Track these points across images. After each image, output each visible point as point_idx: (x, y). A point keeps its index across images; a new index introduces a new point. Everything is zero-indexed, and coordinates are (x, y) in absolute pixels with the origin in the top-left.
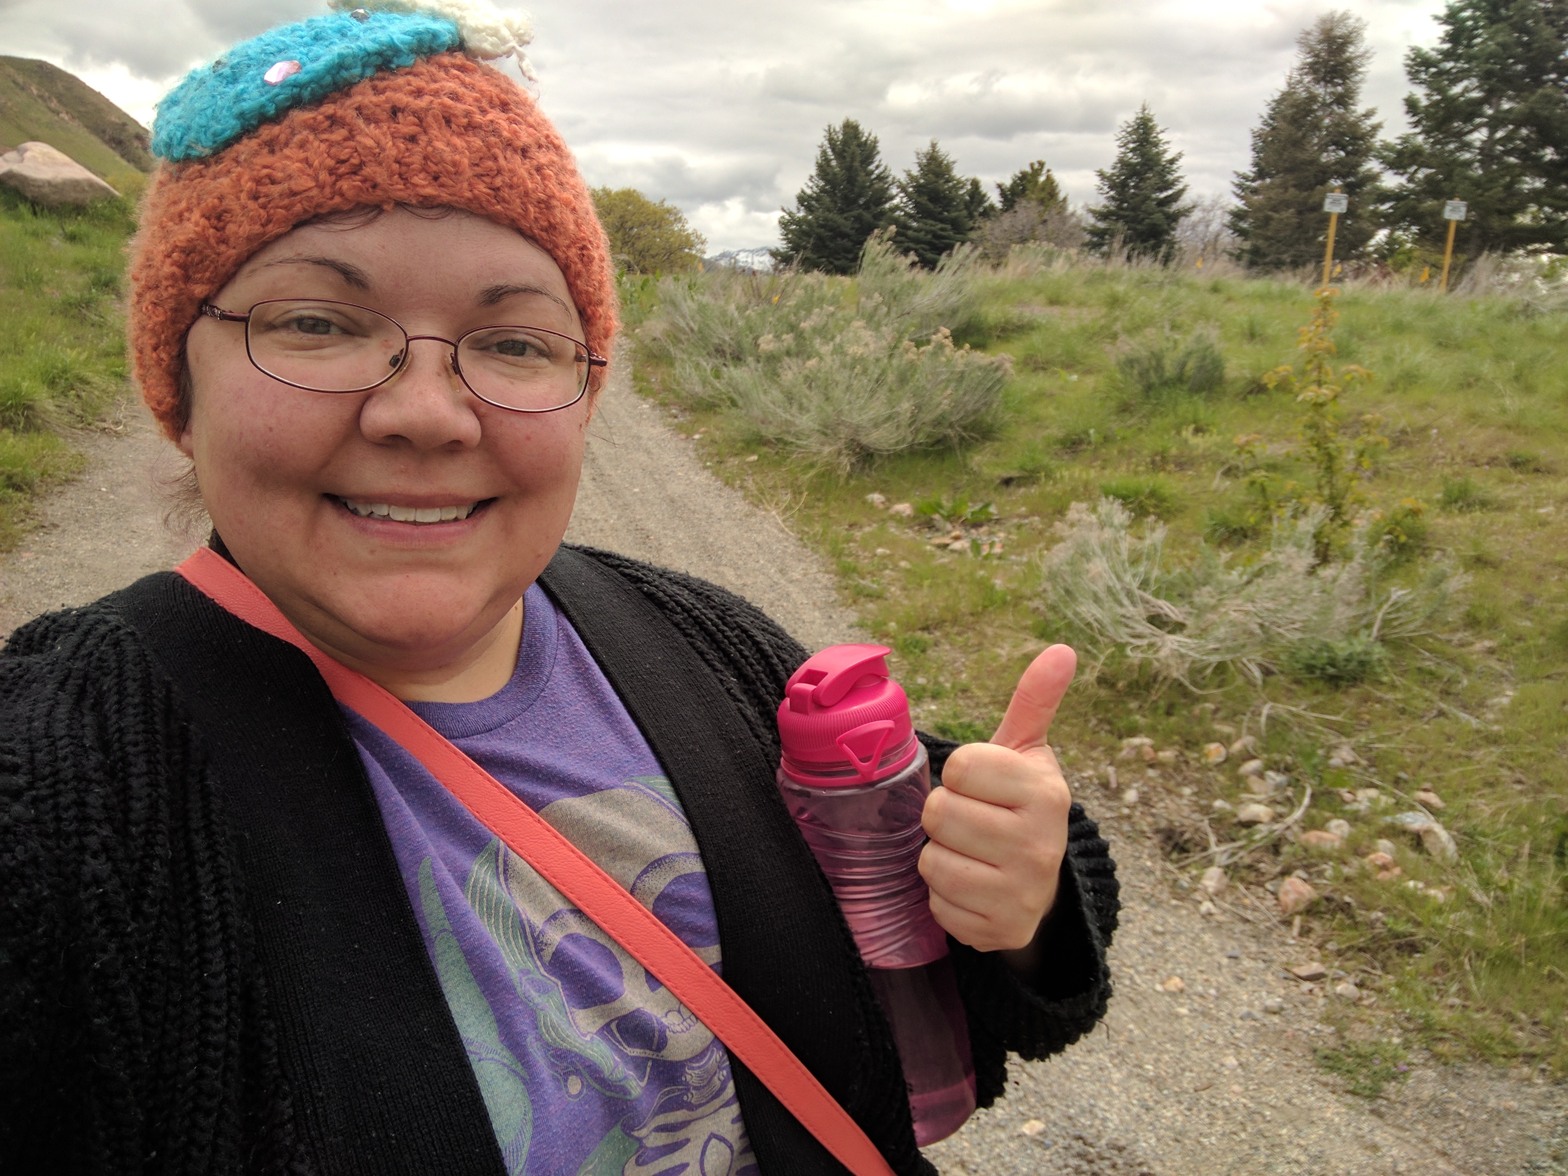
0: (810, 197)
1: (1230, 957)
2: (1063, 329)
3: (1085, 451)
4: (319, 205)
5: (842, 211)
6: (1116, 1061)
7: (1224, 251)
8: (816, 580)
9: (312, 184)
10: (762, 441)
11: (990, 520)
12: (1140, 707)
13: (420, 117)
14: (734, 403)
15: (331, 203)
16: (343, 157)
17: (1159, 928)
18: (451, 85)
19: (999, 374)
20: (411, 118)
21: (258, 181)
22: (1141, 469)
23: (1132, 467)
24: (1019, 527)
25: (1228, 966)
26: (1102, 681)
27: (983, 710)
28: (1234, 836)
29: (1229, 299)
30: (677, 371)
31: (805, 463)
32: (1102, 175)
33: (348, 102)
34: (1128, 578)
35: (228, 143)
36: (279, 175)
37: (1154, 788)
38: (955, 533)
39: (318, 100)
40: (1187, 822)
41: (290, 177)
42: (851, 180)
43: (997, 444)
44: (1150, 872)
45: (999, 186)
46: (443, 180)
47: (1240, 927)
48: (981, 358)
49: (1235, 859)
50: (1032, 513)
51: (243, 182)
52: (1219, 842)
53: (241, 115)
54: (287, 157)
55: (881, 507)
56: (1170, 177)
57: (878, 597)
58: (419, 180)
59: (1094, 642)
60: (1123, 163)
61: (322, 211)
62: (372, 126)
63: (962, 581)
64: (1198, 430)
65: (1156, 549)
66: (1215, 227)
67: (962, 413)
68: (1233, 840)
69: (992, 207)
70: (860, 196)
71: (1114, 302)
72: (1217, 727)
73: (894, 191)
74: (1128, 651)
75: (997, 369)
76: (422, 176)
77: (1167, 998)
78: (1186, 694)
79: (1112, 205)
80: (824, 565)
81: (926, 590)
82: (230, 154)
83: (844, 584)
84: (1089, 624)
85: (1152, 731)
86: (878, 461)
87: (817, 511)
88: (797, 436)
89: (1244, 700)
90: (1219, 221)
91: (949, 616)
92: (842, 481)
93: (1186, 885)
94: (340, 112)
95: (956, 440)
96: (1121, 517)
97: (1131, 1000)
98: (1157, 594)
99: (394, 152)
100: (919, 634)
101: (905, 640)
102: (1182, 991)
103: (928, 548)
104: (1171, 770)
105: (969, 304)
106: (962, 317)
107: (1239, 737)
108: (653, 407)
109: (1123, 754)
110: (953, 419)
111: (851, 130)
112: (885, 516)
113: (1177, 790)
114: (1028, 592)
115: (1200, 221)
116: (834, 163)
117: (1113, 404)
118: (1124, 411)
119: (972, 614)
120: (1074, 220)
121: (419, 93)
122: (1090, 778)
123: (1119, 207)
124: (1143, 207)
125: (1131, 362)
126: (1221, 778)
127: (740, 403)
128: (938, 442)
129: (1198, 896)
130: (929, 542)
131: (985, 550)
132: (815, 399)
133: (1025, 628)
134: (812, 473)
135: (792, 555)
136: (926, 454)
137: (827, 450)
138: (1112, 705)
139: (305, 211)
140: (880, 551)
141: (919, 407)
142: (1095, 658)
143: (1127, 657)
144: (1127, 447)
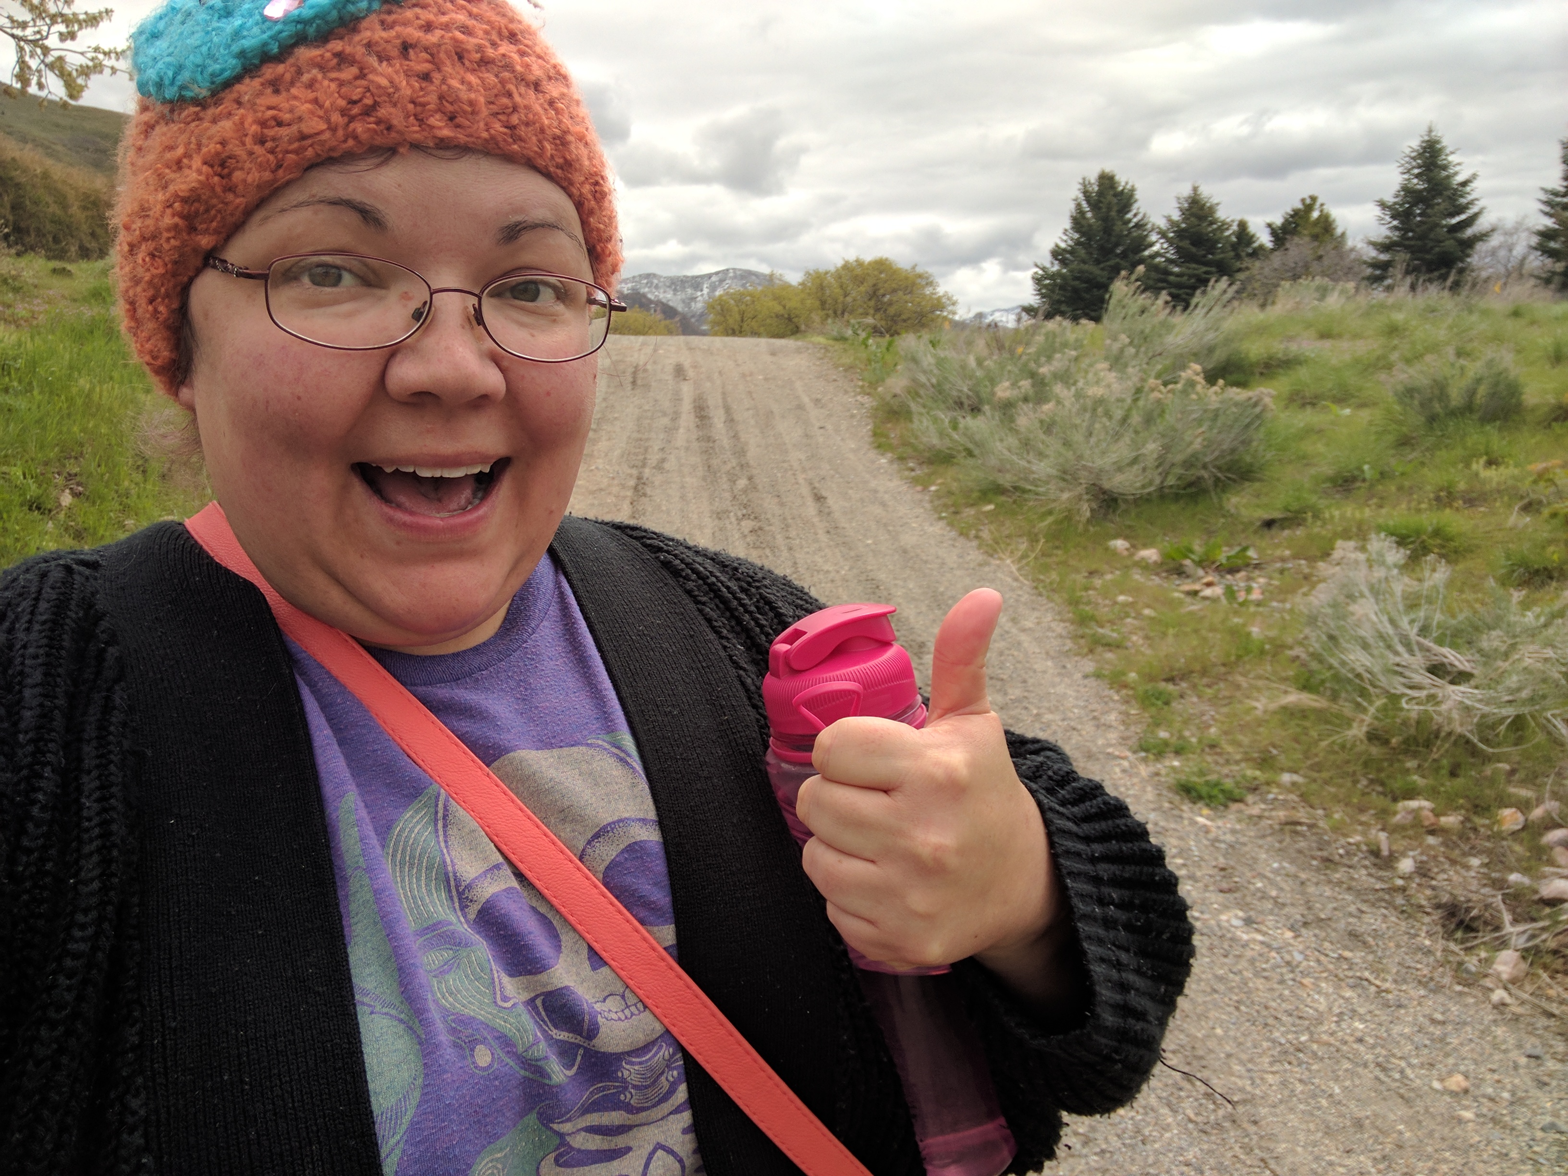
0: (1064, 250)
1: (1529, 1056)
2: (1334, 361)
3: (1359, 488)
4: (332, 149)
5: (1098, 262)
6: (1381, 1166)
7: (1532, 275)
8: (1050, 629)
9: (323, 126)
10: (999, 490)
11: (1248, 565)
12: (1419, 766)
13: (432, 52)
14: (970, 454)
15: (345, 146)
16: (355, 98)
17: (1439, 1017)
18: (461, 17)
19: (1258, 410)
20: (424, 55)
21: (263, 124)
22: (1423, 506)
23: (1413, 504)
24: (1282, 572)
25: (1527, 1066)
26: (1373, 736)
27: (1235, 768)
28: (1534, 914)
29: (1533, 323)
30: (916, 425)
31: (1043, 510)
32: (1383, 205)
33: (357, 38)
34: (1404, 622)
35: (228, 84)
36: (287, 117)
37: (1435, 857)
38: (1209, 579)
39: (324, 37)
40: (1475, 897)
41: (300, 119)
42: (1107, 230)
43: (1257, 485)
44: (1429, 952)
45: (1269, 225)
46: (460, 120)
47: (1543, 1022)
48: (1237, 394)
49: (1537, 941)
50: (1296, 557)
51: (246, 125)
52: (1516, 921)
53: (242, 54)
54: (295, 98)
55: (1126, 553)
56: (1463, 201)
57: (1118, 647)
58: (436, 121)
59: (1363, 693)
60: (1407, 190)
61: (335, 154)
62: (385, 64)
63: (1212, 629)
64: (1490, 463)
65: (1438, 592)
66: (1519, 250)
67: (1216, 453)
68: (1533, 920)
69: (1261, 247)
70: (1117, 245)
71: (1393, 330)
72: (1512, 790)
73: (1154, 237)
74: (1404, 704)
75: (1255, 405)
76: (438, 116)
77: (1448, 1099)
78: (1474, 752)
79: (1395, 236)
80: (1059, 613)
81: (1170, 639)
82: (229, 96)
83: (1080, 632)
84: (1359, 676)
85: (1432, 793)
86: (1123, 506)
87: (1055, 559)
88: (1034, 483)
89: (1548, 760)
90: (1523, 244)
91: (1197, 667)
92: (1081, 527)
93: (1473, 969)
94: (348, 50)
95: (1210, 482)
96: (1396, 556)
97: (1402, 1097)
98: (1440, 642)
99: (409, 92)
100: (1163, 685)
101: (1146, 692)
102: (1466, 1091)
103: (1176, 595)
104: (1454, 838)
105: (1228, 341)
106: (1220, 355)
107: (1539, 801)
108: (891, 462)
109: (1397, 818)
110: (1207, 460)
111: (1107, 181)
112: (1129, 563)
113: (1465, 860)
114: (1289, 640)
115: (1500, 247)
116: (1089, 215)
117: (1391, 438)
118: (1404, 444)
119: (1224, 665)
120: (1353, 256)
121: (428, 27)
122: (1357, 845)
123: (1403, 237)
124: (1432, 236)
125: (1410, 392)
126: (1518, 848)
127: (976, 452)
128: (1191, 484)
129: (1488, 983)
130: (1178, 589)
131: (1242, 596)
132: (1053, 445)
133: (1285, 679)
134: (1050, 519)
135: (1025, 604)
136: (1177, 497)
137: (1066, 496)
138: (1386, 764)
139: (318, 155)
140: (1121, 598)
141: (1167, 448)
142: (1364, 710)
143: (1402, 709)
144: (1407, 484)
